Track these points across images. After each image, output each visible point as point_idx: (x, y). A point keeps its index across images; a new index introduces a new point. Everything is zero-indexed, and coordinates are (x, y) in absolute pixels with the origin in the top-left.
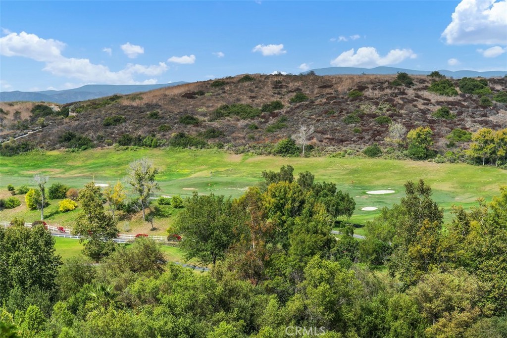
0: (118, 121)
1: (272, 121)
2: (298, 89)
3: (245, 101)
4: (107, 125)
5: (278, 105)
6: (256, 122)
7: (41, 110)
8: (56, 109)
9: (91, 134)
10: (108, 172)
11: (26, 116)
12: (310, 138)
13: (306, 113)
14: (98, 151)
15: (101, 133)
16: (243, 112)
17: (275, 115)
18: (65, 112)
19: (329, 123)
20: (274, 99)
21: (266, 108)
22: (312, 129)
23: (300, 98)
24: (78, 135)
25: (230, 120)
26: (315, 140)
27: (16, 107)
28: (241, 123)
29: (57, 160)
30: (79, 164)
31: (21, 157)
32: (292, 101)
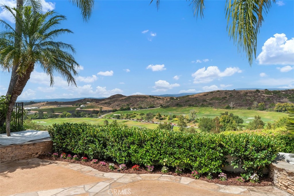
0: (188, 101)
1: (224, 101)
2: (231, 94)
3: (218, 96)
4: (186, 102)
5: (226, 97)
6: (220, 101)
7: (172, 98)
8: (175, 98)
9: (182, 104)
10: (186, 112)
11: (168, 100)
12: (234, 105)
13: (233, 99)
14: (184, 107)
15: (185, 104)
16: (217, 99)
17: (225, 100)
18: (177, 99)
19: (238, 102)
20: (225, 96)
21: (223, 98)
22: (234, 103)
23: (231, 96)
24: (179, 104)
25: (214, 101)
26: (235, 106)
27: (167, 98)
28: (217, 102)
29: (175, 109)
30: (179, 110)
31: (167, 108)
32: (229, 96)
